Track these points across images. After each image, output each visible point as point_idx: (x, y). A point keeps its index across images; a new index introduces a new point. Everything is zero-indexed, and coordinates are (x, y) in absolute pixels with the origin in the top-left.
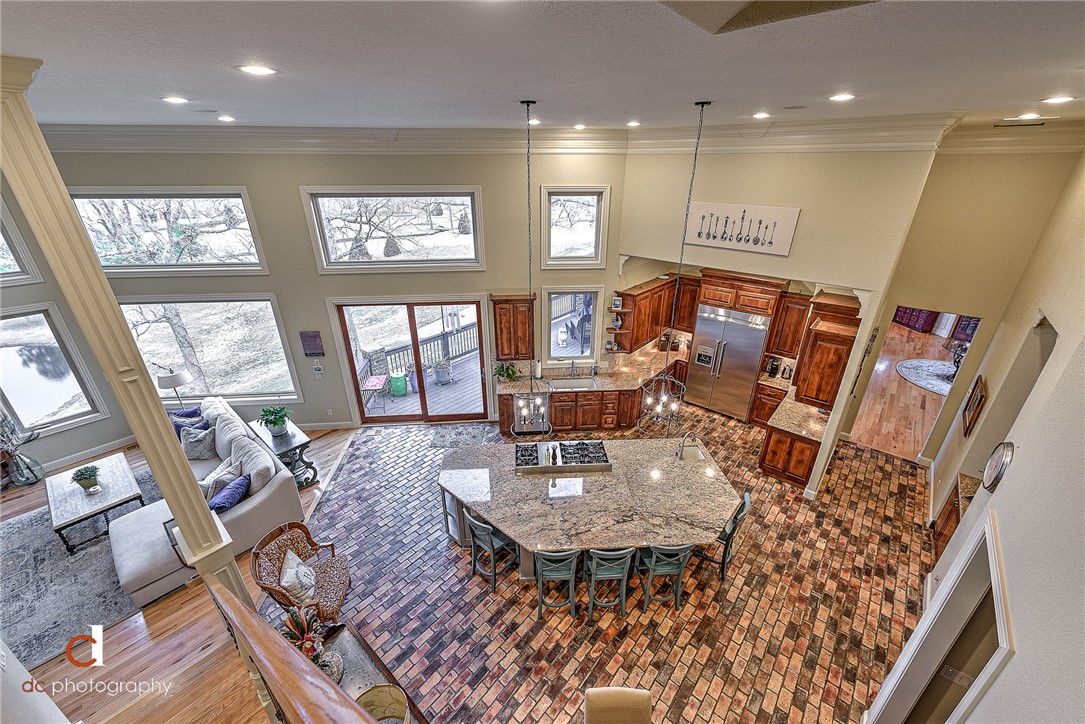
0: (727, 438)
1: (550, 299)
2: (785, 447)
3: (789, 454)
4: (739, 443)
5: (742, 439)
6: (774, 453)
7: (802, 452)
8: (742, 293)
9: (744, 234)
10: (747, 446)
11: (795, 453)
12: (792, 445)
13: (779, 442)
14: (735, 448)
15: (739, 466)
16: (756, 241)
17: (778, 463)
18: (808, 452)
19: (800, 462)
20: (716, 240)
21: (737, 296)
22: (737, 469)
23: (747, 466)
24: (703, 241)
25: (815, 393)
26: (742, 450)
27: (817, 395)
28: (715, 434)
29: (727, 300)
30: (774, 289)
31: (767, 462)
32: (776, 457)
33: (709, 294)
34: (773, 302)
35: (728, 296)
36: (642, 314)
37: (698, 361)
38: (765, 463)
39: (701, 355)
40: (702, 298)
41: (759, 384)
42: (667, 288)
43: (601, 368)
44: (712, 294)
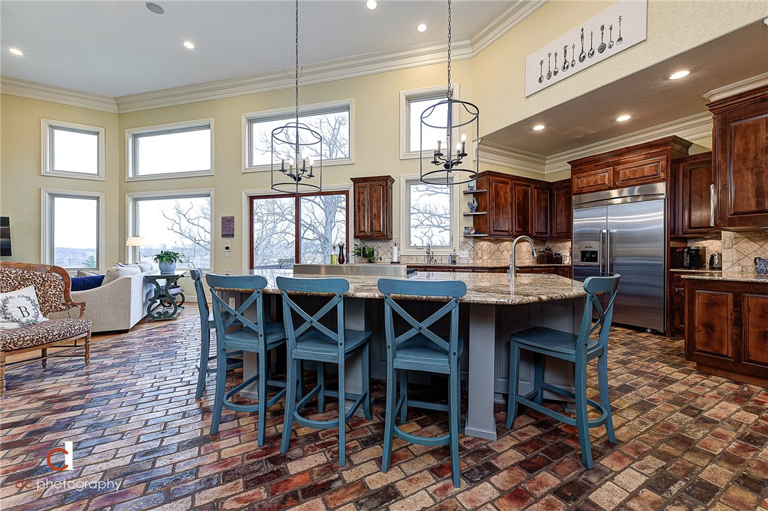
1: (408, 190)
2: (727, 311)
3: (739, 322)
6: (709, 327)
8: (621, 167)
9: (587, 50)
11: (752, 319)
12: (738, 304)
13: (711, 304)
16: (602, 49)
17: (721, 343)
20: (558, 75)
21: (616, 173)
24: (546, 82)
25: (753, 202)
29: (604, 181)
30: (662, 149)
31: (699, 347)
32: (716, 335)
33: (582, 182)
34: (663, 163)
35: (605, 176)
36: (501, 198)
37: (582, 260)
38: (695, 348)
39: (584, 253)
40: (575, 190)
41: (671, 272)
42: (535, 188)
43: (460, 258)
44: (585, 182)
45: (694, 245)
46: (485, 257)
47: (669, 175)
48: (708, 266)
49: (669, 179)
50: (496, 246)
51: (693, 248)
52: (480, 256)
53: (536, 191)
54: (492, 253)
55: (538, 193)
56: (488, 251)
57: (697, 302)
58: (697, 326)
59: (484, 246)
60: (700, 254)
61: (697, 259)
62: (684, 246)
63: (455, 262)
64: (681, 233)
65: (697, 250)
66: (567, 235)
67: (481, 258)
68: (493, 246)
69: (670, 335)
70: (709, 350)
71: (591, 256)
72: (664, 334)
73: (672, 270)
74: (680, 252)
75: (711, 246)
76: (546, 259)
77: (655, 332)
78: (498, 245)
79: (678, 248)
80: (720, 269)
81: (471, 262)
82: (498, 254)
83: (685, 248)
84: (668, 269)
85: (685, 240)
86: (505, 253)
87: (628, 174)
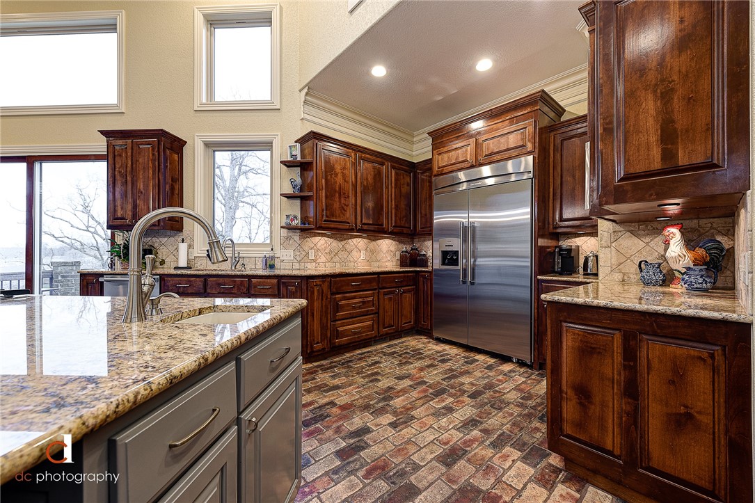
0: (490, 386)
1: (210, 159)
2: (612, 366)
3: (632, 390)
4: (513, 396)
5: (521, 391)
6: (583, 394)
7: (677, 378)
8: (484, 137)
10: (530, 403)
11: (654, 385)
12: (630, 355)
13: (587, 350)
14: (498, 404)
15: (498, 444)
17: (603, 428)
18: (701, 378)
19: (682, 421)
22: (489, 452)
23: (520, 446)
25: (656, 153)
26: (516, 410)
27: (668, 155)
28: (466, 380)
29: (466, 157)
30: (529, 110)
31: (568, 429)
32: (595, 410)
33: (442, 159)
34: (530, 129)
35: (466, 151)
36: (336, 175)
37: (443, 263)
38: (561, 430)
39: (445, 254)
40: (436, 169)
41: (538, 280)
42: (393, 167)
43: (282, 261)
44: (446, 159)
45: (565, 244)
46: (322, 259)
47: (537, 145)
48: (581, 271)
49: (537, 150)
50: (340, 245)
51: (564, 247)
52: (312, 256)
53: (393, 171)
54: (333, 254)
55: (396, 174)
56: (327, 251)
57: (564, 343)
58: (564, 388)
59: (319, 244)
60: (572, 255)
61: (568, 262)
62: (555, 244)
63: (272, 267)
64: (551, 227)
65: (569, 250)
66: (427, 231)
67: (314, 261)
68: (334, 244)
69: (538, 367)
70: (582, 437)
71: (452, 257)
72: (530, 367)
73: (539, 277)
74: (550, 252)
75: (585, 245)
76: (408, 261)
77: (521, 363)
78: (343, 243)
79: (548, 247)
80: (596, 275)
81: (297, 266)
82: (343, 255)
83: (556, 247)
84: (535, 277)
85: (556, 236)
86: (355, 253)
87: (491, 145)
